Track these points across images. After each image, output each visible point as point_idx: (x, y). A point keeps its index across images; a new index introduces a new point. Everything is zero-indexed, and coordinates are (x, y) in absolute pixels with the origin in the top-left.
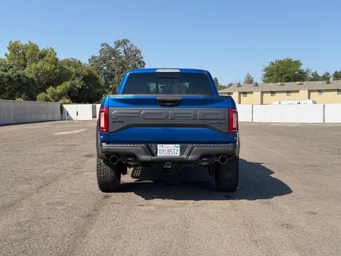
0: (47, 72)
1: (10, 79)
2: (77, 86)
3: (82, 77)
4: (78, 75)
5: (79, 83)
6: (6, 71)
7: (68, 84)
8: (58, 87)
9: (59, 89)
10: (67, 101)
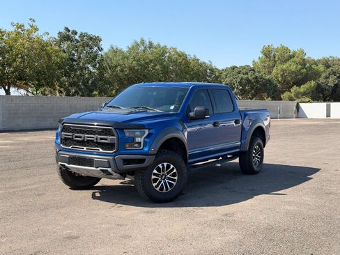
0: (293, 72)
1: (248, 81)
2: (329, 84)
3: (338, 75)
4: (334, 73)
5: (332, 81)
6: (247, 73)
7: (313, 83)
8: (302, 86)
9: (303, 89)
10: (307, 99)
